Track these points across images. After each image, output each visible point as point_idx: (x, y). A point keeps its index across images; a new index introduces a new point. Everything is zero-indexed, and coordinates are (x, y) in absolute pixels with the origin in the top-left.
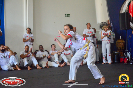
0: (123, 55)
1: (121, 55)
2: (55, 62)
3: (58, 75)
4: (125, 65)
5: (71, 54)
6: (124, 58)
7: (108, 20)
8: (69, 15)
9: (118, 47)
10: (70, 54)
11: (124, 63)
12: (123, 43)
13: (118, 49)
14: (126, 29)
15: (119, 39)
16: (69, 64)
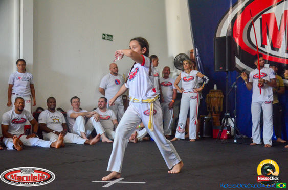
0: (219, 123)
1: (216, 123)
2: (77, 134)
4: (223, 143)
5: (114, 117)
6: (222, 130)
7: (192, 51)
8: (112, 36)
9: (210, 106)
10: (111, 118)
11: (220, 138)
12: (219, 99)
13: (210, 110)
14: (227, 70)
15: (212, 90)
16: (104, 139)
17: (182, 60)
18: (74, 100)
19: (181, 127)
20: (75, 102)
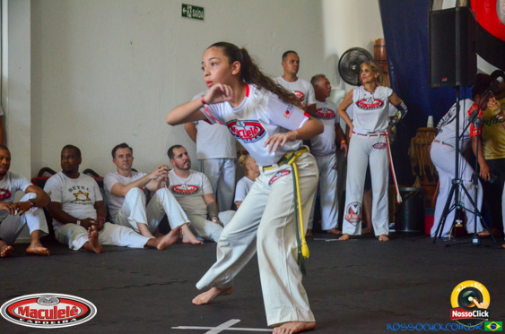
1: (432, 202)
2: (131, 227)
3: (149, 285)
4: (448, 246)
5: (207, 190)
7: (378, 41)
8: (202, 9)
9: (418, 165)
10: (200, 192)
13: (418, 174)
14: (457, 84)
15: (423, 129)
16: (188, 237)
17: (358, 62)
18: (120, 152)
19: (355, 210)
20: (121, 156)
